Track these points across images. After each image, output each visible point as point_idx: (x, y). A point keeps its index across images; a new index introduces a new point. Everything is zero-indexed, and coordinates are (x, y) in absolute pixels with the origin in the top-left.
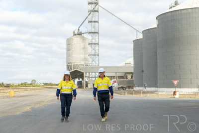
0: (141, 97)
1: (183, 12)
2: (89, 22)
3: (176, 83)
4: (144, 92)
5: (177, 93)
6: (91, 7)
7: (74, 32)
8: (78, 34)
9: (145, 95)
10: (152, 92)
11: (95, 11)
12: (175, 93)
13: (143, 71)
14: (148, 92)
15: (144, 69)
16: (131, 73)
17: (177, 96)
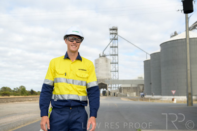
0: (150, 102)
1: (179, 41)
2: (111, 47)
3: (174, 92)
4: (152, 99)
5: (175, 100)
6: (112, 36)
7: (100, 55)
8: (103, 56)
9: (152, 101)
10: (157, 99)
11: (115, 39)
12: (173, 99)
13: (151, 84)
14: (154, 99)
15: (152, 82)
16: (143, 85)
17: (175, 102)
